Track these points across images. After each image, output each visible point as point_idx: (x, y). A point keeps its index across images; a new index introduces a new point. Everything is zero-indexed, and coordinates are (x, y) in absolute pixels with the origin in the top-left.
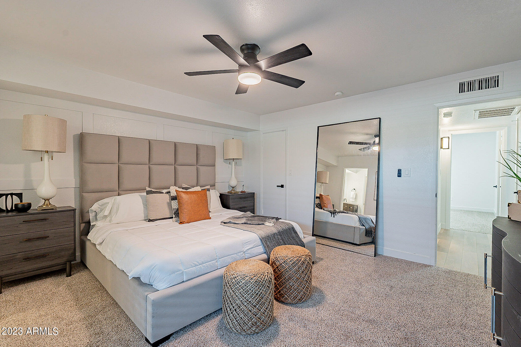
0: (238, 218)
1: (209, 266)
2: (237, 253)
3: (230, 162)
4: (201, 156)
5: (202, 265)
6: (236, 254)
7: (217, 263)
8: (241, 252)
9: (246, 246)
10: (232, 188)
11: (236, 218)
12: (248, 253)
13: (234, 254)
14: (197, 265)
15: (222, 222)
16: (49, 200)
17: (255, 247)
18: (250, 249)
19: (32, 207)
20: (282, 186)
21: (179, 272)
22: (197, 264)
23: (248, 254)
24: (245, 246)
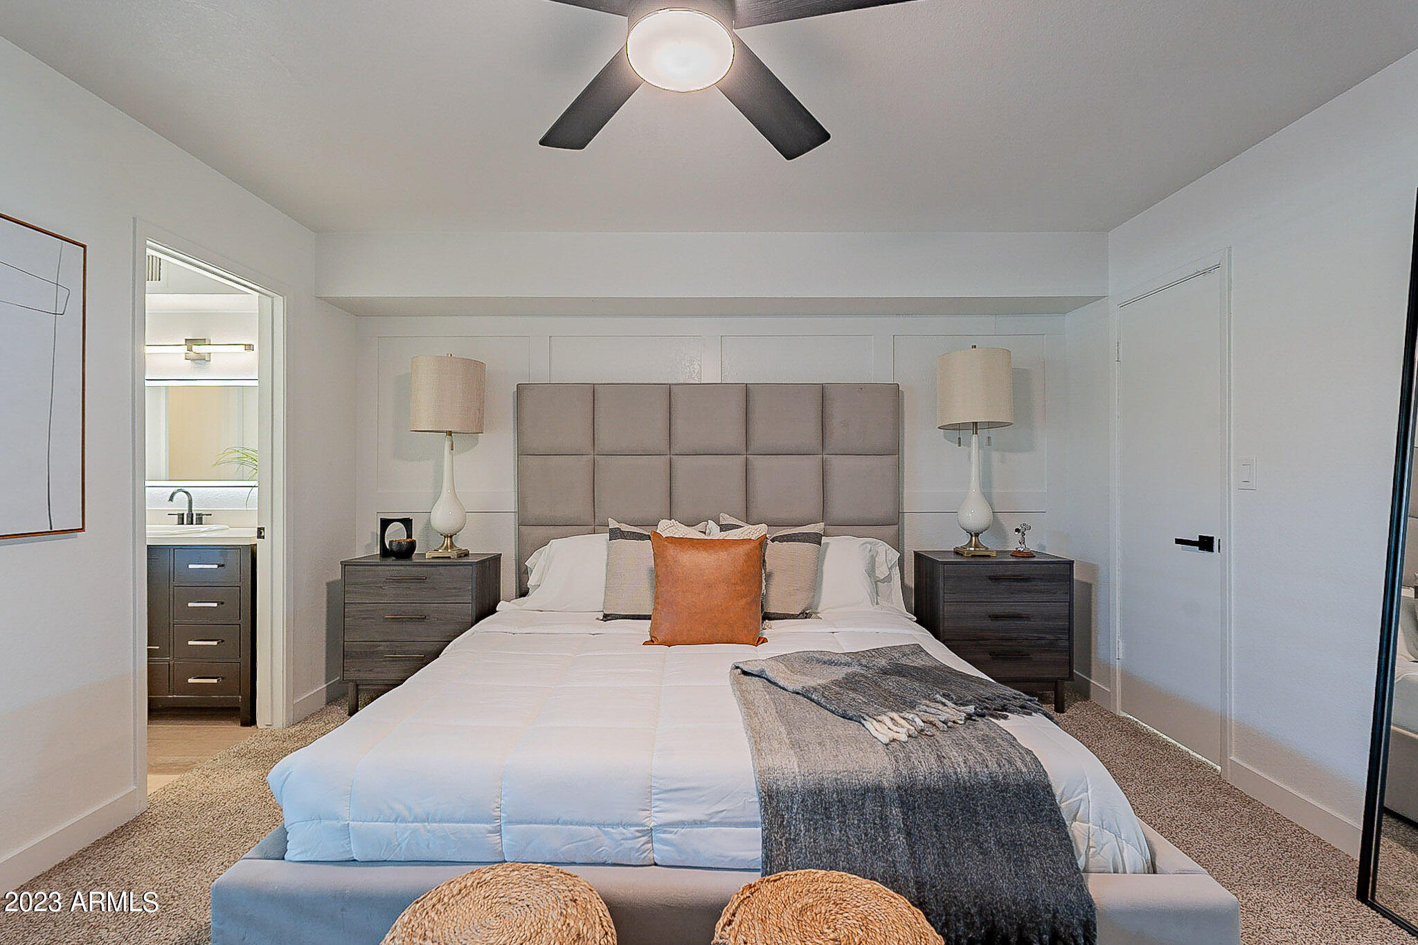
0: (825, 663)
1: (452, 837)
2: (604, 825)
3: (960, 438)
4: (835, 423)
5: (424, 826)
6: (600, 825)
7: (495, 838)
8: (631, 825)
9: (664, 805)
10: (972, 536)
11: (818, 661)
12: (666, 842)
13: (591, 825)
14: (404, 821)
15: (737, 668)
16: (451, 537)
17: (716, 824)
18: (682, 824)
19: (416, 549)
20: (1206, 544)
21: (334, 822)
22: (406, 813)
23: (667, 848)
24: (658, 803)
